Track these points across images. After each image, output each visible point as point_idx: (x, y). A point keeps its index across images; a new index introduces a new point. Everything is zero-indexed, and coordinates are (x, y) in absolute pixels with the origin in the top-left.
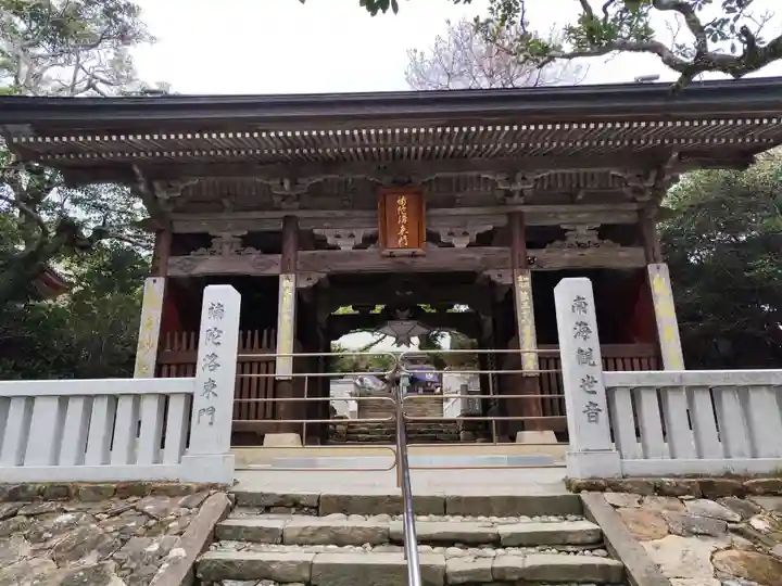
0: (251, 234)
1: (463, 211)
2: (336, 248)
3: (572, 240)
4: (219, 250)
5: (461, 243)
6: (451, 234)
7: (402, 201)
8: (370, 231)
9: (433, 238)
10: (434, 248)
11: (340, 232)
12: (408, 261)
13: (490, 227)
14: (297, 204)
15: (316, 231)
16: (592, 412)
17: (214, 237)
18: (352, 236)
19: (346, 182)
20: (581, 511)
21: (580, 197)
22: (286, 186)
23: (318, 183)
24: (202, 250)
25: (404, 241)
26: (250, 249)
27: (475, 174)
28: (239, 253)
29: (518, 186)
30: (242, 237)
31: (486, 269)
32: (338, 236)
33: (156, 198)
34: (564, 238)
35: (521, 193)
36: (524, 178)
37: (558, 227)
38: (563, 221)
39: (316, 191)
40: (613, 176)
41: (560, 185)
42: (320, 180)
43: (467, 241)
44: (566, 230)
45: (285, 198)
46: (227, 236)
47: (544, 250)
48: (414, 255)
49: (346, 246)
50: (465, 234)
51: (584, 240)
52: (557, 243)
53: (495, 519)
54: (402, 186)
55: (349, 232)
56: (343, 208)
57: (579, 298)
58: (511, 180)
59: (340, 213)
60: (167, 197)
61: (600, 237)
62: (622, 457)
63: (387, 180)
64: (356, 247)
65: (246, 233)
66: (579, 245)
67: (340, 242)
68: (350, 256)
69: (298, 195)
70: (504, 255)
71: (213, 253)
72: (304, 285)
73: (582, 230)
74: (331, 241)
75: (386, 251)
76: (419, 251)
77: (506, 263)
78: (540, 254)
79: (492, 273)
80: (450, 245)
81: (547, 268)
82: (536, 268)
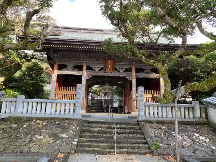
0: (76, 66)
1: (123, 64)
2: (95, 70)
3: (145, 72)
5: (122, 71)
6: (120, 69)
7: (110, 61)
8: (102, 67)
9: (116, 69)
10: (115, 71)
11: (96, 67)
12: (110, 74)
13: (128, 67)
14: (86, 60)
15: (90, 66)
16: (142, 110)
17: (67, 66)
18: (98, 68)
22: (84, 56)
23: (91, 55)
24: (64, 69)
25: (109, 70)
26: (76, 69)
28: (73, 70)
30: (73, 66)
32: (95, 67)
33: (54, 56)
34: (143, 71)
37: (143, 68)
43: (123, 70)
46: (70, 66)
49: (97, 70)
53: (125, 126)
55: (97, 67)
56: (97, 61)
57: (141, 90)
60: (57, 56)
61: (151, 71)
62: (146, 117)
64: (99, 70)
65: (74, 65)
66: (147, 73)
67: (95, 69)
68: (97, 72)
69: (87, 58)
70: (130, 74)
71: (67, 70)
72: (88, 78)
73: (148, 70)
74: (93, 68)
75: (106, 72)
76: (113, 72)
77: (131, 76)
78: (138, 74)
79: (128, 78)
80: (119, 71)
81: (139, 77)
82: (137, 77)
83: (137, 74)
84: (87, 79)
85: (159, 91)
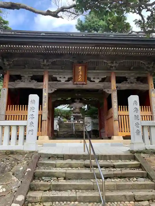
0: (34, 76)
1: (98, 71)
2: (60, 81)
3: (128, 81)
4: (24, 81)
5: (97, 81)
6: (94, 78)
7: (80, 68)
8: (70, 76)
9: (89, 79)
10: (88, 82)
11: (61, 76)
12: (81, 86)
13: (105, 76)
14: (48, 67)
15: (54, 76)
16: (138, 132)
17: (22, 76)
18: (65, 78)
19: (63, 61)
20: (135, 159)
21: (132, 68)
22: (45, 62)
23: (55, 61)
24: (18, 80)
25: (80, 80)
26: (34, 81)
27: (102, 60)
28: (30, 81)
29: (114, 65)
31: (104, 89)
32: (60, 78)
33: (4, 64)
34: (127, 81)
35: (115, 66)
36: (116, 62)
37: (125, 77)
38: (126, 75)
39: (54, 63)
40: (141, 63)
41: (126, 65)
42: (55, 60)
43: (99, 80)
44: (128, 78)
45: (44, 65)
46: (26, 76)
47: (121, 84)
48: (83, 84)
49: (63, 81)
50: (98, 78)
51: (133, 81)
52: (125, 82)
53: (112, 161)
54: (80, 63)
55: (64, 76)
56: (62, 69)
57: (135, 101)
58: (112, 63)
59: (61, 71)
60: (8, 64)
61: (137, 80)
62: (145, 145)
63: (76, 61)
64: (66, 81)
65: (32, 75)
66: (131, 83)
67: (61, 79)
68: (64, 84)
69: (48, 65)
70: (109, 85)
71: (22, 81)
72: (51, 92)
73: (132, 78)
74: (58, 79)
75: (75, 83)
76: (85, 83)
77: (110, 87)
78: (120, 85)
79: (106, 90)
80: (94, 81)
81: (122, 89)
82: (118, 89)
83: (118, 85)
84: (49, 94)
85: (149, 107)
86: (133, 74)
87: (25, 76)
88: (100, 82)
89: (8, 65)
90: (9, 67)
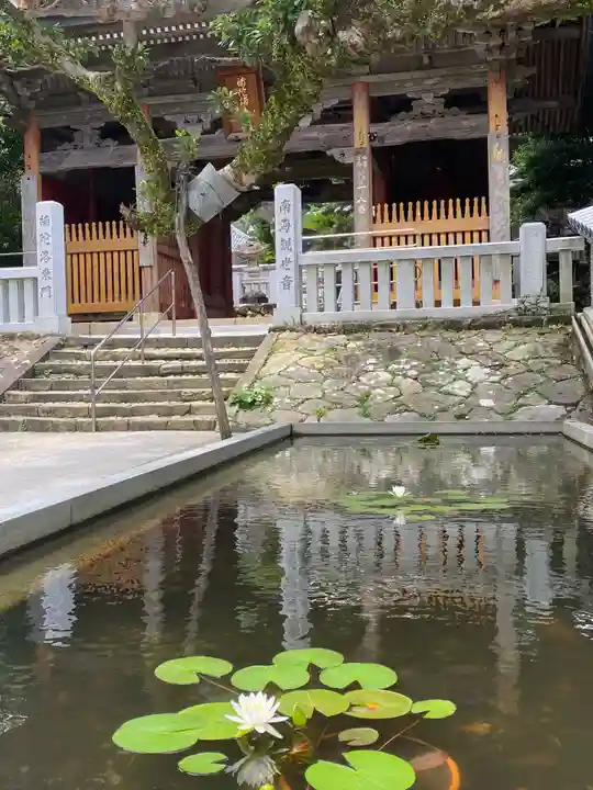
0: (107, 125)
3: (416, 111)
4: (80, 145)
7: (241, 82)
11: (189, 117)
13: (335, 102)
14: (146, 91)
15: (167, 118)
16: (286, 283)
17: (76, 130)
18: (199, 121)
21: (426, 62)
23: (165, 66)
24: (66, 145)
26: (109, 141)
28: (98, 145)
30: (100, 129)
31: (329, 148)
32: (187, 122)
34: (409, 109)
37: (404, 96)
38: (409, 89)
39: (163, 75)
42: (166, 63)
43: (311, 119)
44: (413, 100)
46: (87, 129)
47: (387, 124)
49: (195, 132)
51: (429, 110)
52: (403, 114)
55: (196, 116)
56: (190, 92)
59: (188, 97)
60: (28, 94)
64: (205, 132)
65: (103, 125)
66: (424, 115)
67: (190, 128)
68: (198, 143)
70: (346, 133)
71: (76, 148)
73: (428, 99)
74: (181, 127)
75: (232, 136)
77: (347, 141)
78: (378, 128)
79: (335, 153)
81: (388, 142)
82: (376, 144)
83: (375, 128)
85: (483, 199)
86: (431, 82)
87: (82, 128)
88: (314, 123)
89: (30, 98)
90: (32, 105)
